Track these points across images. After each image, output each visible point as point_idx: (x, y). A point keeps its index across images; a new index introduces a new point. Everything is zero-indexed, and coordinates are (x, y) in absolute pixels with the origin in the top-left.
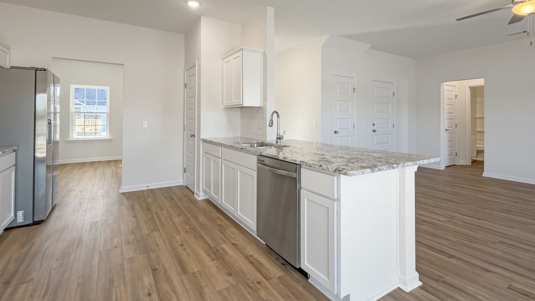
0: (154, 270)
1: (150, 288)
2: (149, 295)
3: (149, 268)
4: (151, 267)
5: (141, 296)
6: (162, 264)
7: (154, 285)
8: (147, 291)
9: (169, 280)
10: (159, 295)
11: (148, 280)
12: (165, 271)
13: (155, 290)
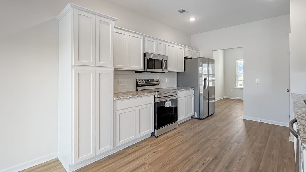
0: (216, 157)
1: (206, 162)
2: (204, 164)
3: (215, 155)
4: (216, 156)
5: (201, 162)
6: (222, 158)
7: (209, 162)
8: (204, 162)
9: (216, 166)
10: (206, 167)
11: (209, 159)
12: (220, 161)
13: (207, 164)
